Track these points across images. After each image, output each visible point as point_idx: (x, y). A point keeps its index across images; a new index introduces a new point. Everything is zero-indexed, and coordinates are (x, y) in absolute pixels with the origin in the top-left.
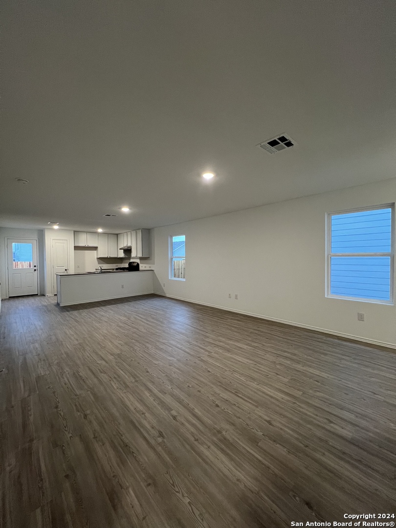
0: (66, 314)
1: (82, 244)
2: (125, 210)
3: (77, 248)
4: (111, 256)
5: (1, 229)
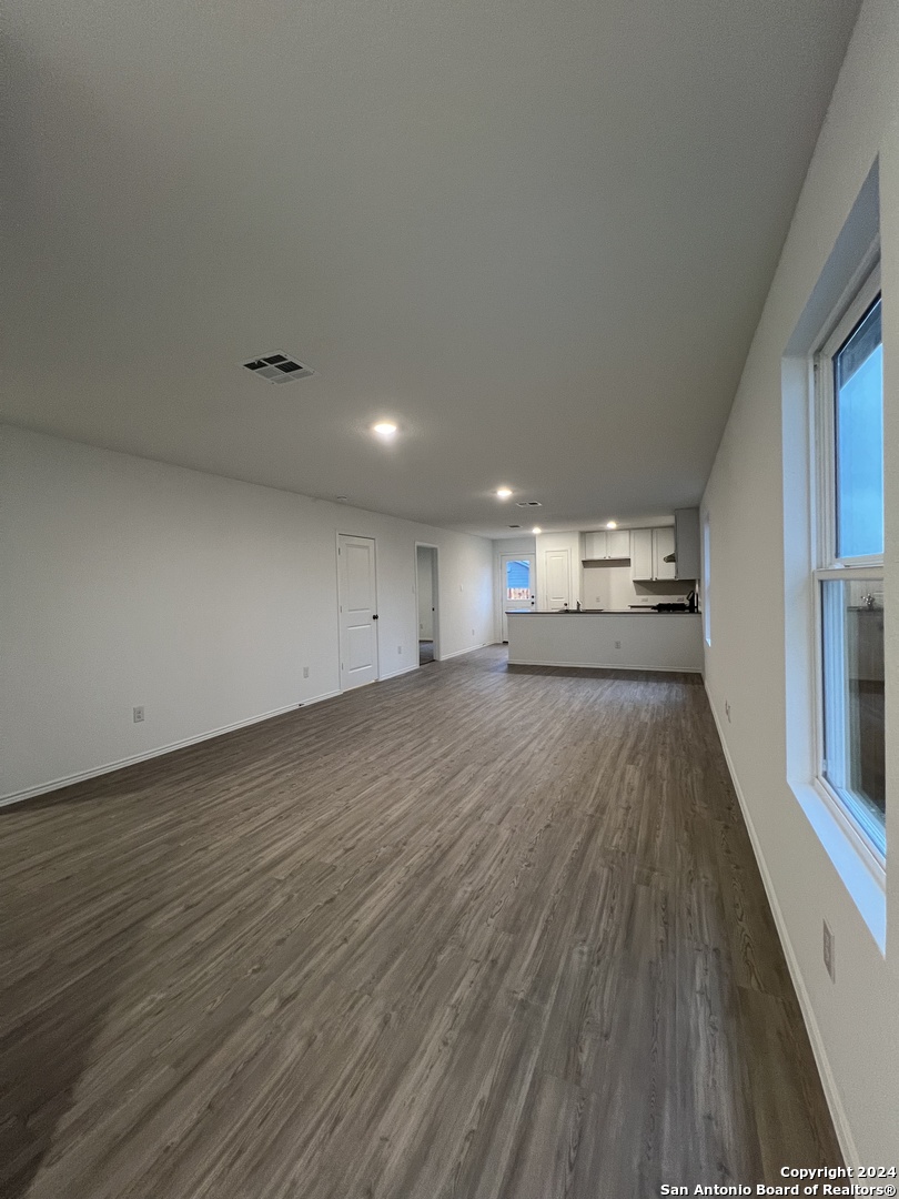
0: (519, 678)
1: (597, 556)
2: (504, 493)
3: (586, 564)
4: (660, 578)
5: (494, 542)
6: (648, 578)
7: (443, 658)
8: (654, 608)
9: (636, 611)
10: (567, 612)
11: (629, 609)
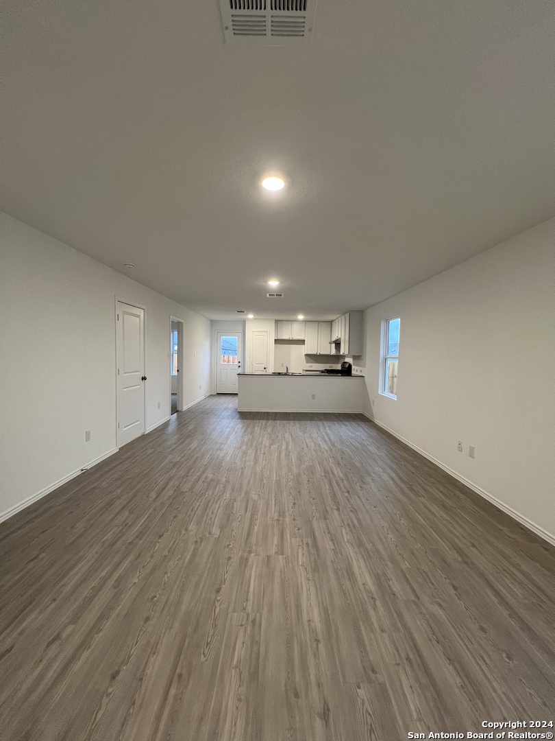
1: (285, 337)
4: (322, 353)
5: (212, 322)
6: (314, 352)
7: (185, 408)
8: (322, 372)
9: (308, 374)
10: (279, 374)
11: (305, 373)
